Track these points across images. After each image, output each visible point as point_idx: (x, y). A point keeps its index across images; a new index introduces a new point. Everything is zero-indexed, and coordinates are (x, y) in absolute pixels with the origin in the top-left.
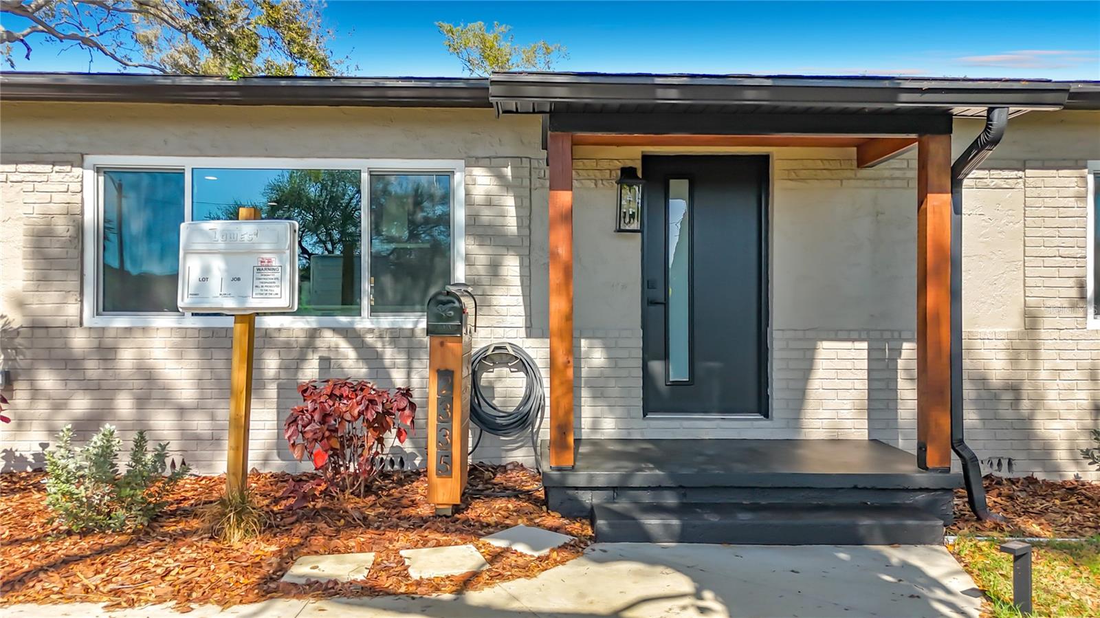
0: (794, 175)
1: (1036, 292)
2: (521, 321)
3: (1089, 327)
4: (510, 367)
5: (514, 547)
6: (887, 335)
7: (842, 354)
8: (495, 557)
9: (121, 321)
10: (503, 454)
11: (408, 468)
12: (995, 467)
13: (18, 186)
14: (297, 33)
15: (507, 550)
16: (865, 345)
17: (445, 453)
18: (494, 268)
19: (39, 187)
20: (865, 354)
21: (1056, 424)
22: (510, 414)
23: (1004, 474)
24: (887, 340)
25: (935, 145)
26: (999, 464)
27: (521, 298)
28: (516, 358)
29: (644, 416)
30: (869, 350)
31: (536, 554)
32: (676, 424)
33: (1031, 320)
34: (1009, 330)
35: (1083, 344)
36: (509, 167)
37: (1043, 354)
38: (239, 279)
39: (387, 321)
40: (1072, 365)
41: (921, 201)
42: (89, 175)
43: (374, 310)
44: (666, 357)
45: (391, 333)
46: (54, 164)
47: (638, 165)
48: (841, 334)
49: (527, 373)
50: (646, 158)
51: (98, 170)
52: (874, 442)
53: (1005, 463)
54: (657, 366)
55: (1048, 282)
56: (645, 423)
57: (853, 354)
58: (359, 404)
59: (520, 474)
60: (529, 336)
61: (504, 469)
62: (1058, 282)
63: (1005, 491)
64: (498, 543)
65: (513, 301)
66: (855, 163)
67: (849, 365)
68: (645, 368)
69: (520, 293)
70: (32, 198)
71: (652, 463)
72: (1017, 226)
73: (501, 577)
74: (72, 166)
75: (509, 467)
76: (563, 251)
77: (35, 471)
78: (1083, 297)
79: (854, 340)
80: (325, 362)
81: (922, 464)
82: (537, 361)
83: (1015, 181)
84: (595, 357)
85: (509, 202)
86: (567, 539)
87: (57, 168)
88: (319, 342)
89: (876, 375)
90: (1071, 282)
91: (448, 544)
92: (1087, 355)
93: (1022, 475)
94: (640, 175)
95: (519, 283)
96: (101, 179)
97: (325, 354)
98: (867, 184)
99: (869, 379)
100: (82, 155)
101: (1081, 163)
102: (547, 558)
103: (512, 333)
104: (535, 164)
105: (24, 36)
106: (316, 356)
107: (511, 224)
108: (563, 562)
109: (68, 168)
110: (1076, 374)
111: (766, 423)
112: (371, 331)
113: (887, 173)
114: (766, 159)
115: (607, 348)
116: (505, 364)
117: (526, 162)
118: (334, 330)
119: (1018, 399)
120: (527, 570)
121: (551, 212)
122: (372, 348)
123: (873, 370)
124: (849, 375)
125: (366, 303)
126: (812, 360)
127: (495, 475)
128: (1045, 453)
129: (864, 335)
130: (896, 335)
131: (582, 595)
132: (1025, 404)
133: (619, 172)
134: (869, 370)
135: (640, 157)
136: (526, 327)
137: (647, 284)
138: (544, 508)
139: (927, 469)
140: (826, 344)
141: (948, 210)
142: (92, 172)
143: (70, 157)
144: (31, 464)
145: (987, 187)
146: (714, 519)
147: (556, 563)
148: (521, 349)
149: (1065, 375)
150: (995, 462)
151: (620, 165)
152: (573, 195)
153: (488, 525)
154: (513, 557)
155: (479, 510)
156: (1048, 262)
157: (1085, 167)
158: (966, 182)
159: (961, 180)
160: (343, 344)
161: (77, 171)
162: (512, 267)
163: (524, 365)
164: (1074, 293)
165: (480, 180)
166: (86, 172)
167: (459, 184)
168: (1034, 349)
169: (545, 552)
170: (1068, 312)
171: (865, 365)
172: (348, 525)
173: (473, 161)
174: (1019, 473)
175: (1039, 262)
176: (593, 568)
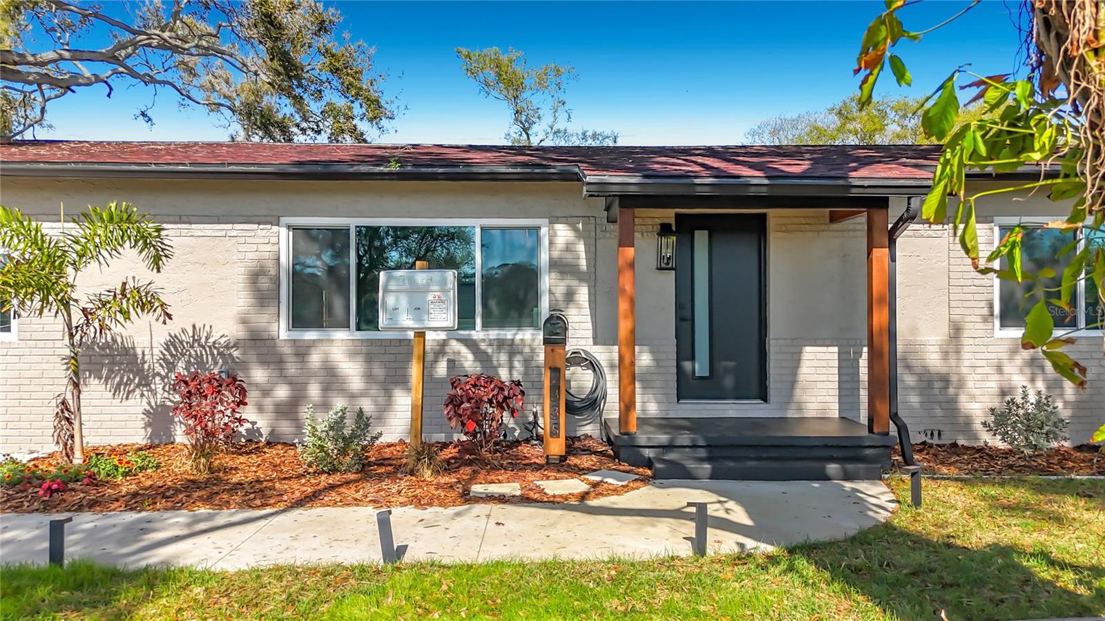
0: (785, 229)
1: (957, 311)
2: (590, 333)
3: (996, 336)
4: (582, 366)
5: (605, 480)
6: (852, 342)
7: (820, 356)
8: (595, 485)
9: (311, 335)
10: (578, 429)
11: (509, 438)
12: (929, 436)
13: (234, 240)
14: (354, 78)
15: (602, 481)
16: (836, 349)
17: (555, 421)
18: (570, 296)
19: (249, 240)
20: (836, 356)
21: (974, 406)
22: (583, 400)
23: (936, 441)
24: (852, 346)
25: (878, 215)
26: (932, 434)
27: (589, 317)
28: (587, 360)
29: (678, 401)
30: (839, 353)
31: (620, 484)
32: (701, 407)
33: (956, 330)
34: (938, 338)
35: (991, 349)
36: (581, 224)
37: (965, 356)
38: (419, 309)
39: (493, 334)
40: (984, 363)
41: (869, 253)
42: (283, 231)
43: (486, 326)
44: (693, 358)
45: (498, 342)
46: (259, 224)
47: (672, 221)
48: (819, 342)
49: (594, 370)
50: (678, 216)
51: (289, 227)
52: (842, 418)
53: (936, 434)
54: (687, 365)
55: (966, 304)
56: (678, 406)
57: (827, 356)
58: (492, 390)
59: (591, 442)
60: (595, 343)
61: (579, 439)
62: (973, 304)
63: (932, 451)
64: (594, 478)
65: (583, 319)
66: (828, 219)
67: (824, 363)
68: (679, 367)
69: (589, 313)
70: (243, 248)
71: (688, 430)
72: (944, 264)
73: (601, 494)
74: (272, 225)
75: (582, 437)
76: (628, 288)
77: (248, 441)
78: (992, 315)
79: (828, 346)
80: (452, 364)
81: (871, 430)
82: (601, 362)
83: (942, 232)
84: (644, 359)
85: (581, 248)
86: (637, 477)
87: (261, 227)
88: (448, 349)
89: (844, 371)
90: (983, 304)
91: (562, 478)
92: (993, 356)
93: (948, 442)
94: (674, 228)
95: (588, 306)
96: (291, 233)
97: (452, 357)
98: (836, 234)
99: (840, 374)
100: (279, 217)
101: (989, 219)
102: (627, 486)
103: (583, 342)
104: (598, 221)
105: (107, 78)
106: (445, 359)
107: (583, 263)
108: (638, 488)
109: (269, 226)
110: (987, 370)
111: (766, 405)
112: (484, 340)
113: (851, 227)
114: (764, 216)
115: (651, 352)
116: (578, 364)
117: (592, 220)
118: (457, 340)
119: (947, 388)
120: (616, 491)
121: (621, 262)
122: (485, 353)
123: (843, 368)
124: (824, 371)
125: (479, 321)
126: (799, 360)
127: (574, 443)
128: (966, 426)
129: (835, 343)
130: (858, 342)
131: (654, 502)
132: (951, 391)
133: (659, 227)
134: (839, 368)
135: (674, 215)
136: (593, 338)
137: (679, 306)
138: (617, 460)
139: (873, 433)
140: (808, 349)
141: (887, 259)
142: (285, 229)
143: (270, 219)
144: (244, 436)
145: (922, 236)
146: (732, 464)
147: (633, 489)
148: (589, 353)
149: (979, 370)
150: (929, 433)
151: (660, 221)
152: (635, 250)
153: (583, 469)
154: (606, 485)
155: (573, 460)
156: (966, 290)
157: (992, 222)
158: (898, 240)
159: (895, 240)
160: (464, 350)
161: (275, 228)
162: (583, 294)
163: (593, 365)
164: (985, 311)
165: (559, 233)
166: (281, 229)
167: (545, 235)
168: (958, 352)
169: (625, 483)
170: (981, 326)
171: (836, 364)
172: (492, 469)
173: (554, 220)
174: (946, 440)
175: (959, 290)
176: (657, 490)
